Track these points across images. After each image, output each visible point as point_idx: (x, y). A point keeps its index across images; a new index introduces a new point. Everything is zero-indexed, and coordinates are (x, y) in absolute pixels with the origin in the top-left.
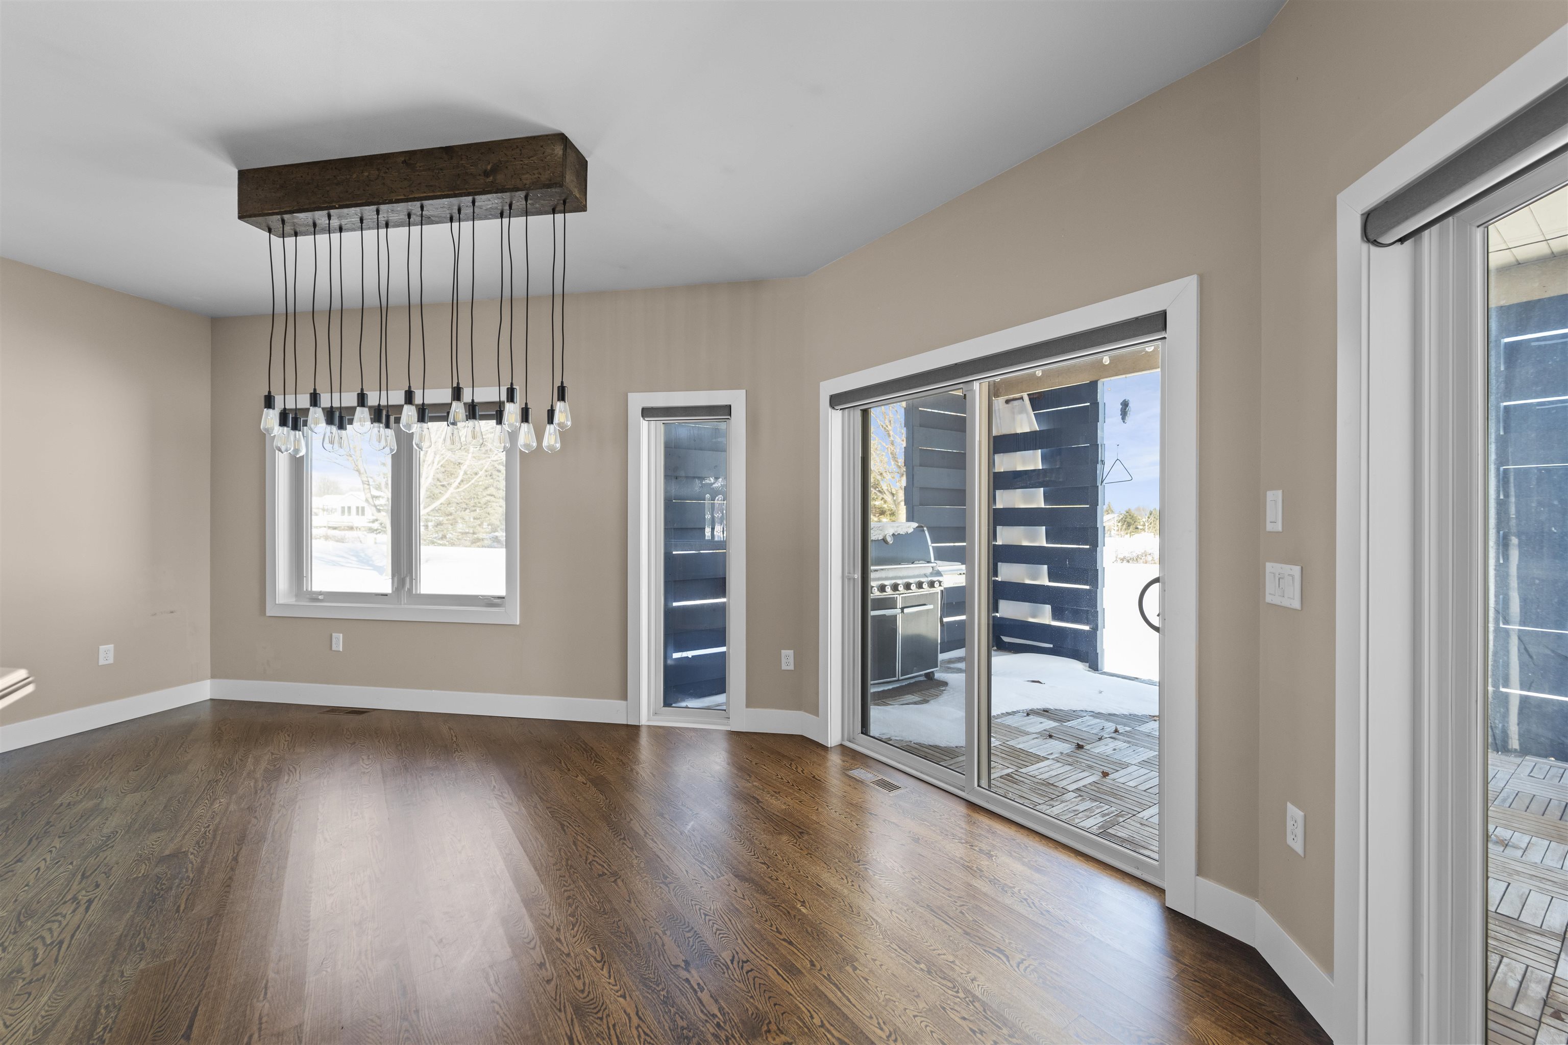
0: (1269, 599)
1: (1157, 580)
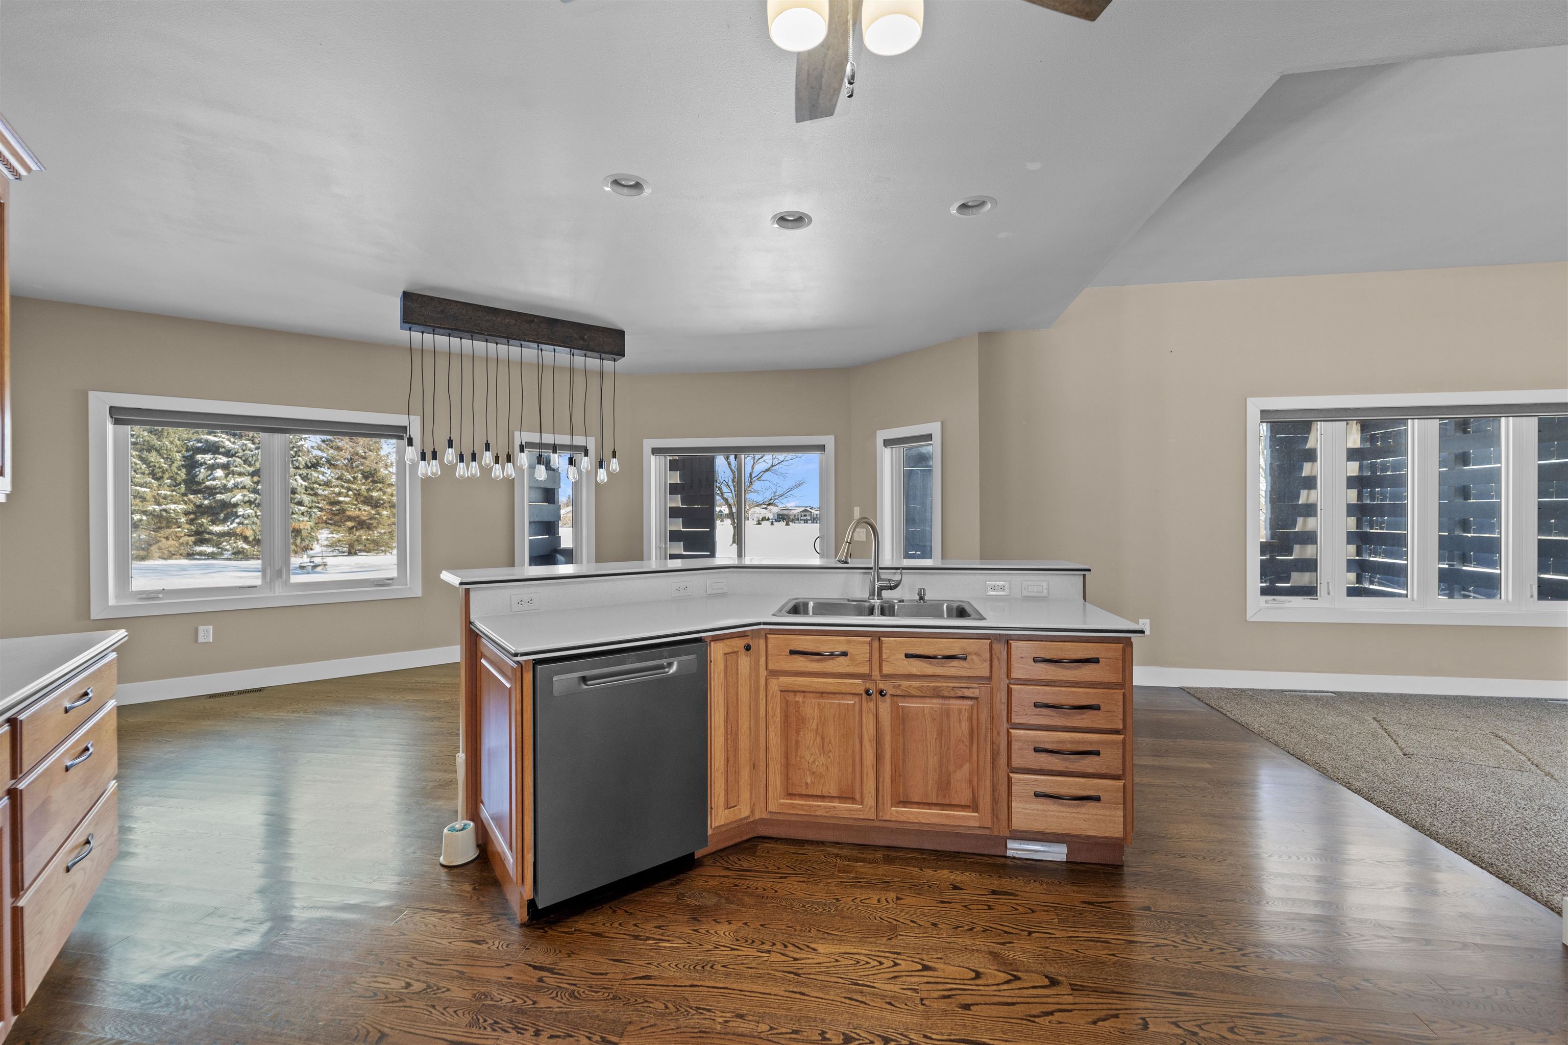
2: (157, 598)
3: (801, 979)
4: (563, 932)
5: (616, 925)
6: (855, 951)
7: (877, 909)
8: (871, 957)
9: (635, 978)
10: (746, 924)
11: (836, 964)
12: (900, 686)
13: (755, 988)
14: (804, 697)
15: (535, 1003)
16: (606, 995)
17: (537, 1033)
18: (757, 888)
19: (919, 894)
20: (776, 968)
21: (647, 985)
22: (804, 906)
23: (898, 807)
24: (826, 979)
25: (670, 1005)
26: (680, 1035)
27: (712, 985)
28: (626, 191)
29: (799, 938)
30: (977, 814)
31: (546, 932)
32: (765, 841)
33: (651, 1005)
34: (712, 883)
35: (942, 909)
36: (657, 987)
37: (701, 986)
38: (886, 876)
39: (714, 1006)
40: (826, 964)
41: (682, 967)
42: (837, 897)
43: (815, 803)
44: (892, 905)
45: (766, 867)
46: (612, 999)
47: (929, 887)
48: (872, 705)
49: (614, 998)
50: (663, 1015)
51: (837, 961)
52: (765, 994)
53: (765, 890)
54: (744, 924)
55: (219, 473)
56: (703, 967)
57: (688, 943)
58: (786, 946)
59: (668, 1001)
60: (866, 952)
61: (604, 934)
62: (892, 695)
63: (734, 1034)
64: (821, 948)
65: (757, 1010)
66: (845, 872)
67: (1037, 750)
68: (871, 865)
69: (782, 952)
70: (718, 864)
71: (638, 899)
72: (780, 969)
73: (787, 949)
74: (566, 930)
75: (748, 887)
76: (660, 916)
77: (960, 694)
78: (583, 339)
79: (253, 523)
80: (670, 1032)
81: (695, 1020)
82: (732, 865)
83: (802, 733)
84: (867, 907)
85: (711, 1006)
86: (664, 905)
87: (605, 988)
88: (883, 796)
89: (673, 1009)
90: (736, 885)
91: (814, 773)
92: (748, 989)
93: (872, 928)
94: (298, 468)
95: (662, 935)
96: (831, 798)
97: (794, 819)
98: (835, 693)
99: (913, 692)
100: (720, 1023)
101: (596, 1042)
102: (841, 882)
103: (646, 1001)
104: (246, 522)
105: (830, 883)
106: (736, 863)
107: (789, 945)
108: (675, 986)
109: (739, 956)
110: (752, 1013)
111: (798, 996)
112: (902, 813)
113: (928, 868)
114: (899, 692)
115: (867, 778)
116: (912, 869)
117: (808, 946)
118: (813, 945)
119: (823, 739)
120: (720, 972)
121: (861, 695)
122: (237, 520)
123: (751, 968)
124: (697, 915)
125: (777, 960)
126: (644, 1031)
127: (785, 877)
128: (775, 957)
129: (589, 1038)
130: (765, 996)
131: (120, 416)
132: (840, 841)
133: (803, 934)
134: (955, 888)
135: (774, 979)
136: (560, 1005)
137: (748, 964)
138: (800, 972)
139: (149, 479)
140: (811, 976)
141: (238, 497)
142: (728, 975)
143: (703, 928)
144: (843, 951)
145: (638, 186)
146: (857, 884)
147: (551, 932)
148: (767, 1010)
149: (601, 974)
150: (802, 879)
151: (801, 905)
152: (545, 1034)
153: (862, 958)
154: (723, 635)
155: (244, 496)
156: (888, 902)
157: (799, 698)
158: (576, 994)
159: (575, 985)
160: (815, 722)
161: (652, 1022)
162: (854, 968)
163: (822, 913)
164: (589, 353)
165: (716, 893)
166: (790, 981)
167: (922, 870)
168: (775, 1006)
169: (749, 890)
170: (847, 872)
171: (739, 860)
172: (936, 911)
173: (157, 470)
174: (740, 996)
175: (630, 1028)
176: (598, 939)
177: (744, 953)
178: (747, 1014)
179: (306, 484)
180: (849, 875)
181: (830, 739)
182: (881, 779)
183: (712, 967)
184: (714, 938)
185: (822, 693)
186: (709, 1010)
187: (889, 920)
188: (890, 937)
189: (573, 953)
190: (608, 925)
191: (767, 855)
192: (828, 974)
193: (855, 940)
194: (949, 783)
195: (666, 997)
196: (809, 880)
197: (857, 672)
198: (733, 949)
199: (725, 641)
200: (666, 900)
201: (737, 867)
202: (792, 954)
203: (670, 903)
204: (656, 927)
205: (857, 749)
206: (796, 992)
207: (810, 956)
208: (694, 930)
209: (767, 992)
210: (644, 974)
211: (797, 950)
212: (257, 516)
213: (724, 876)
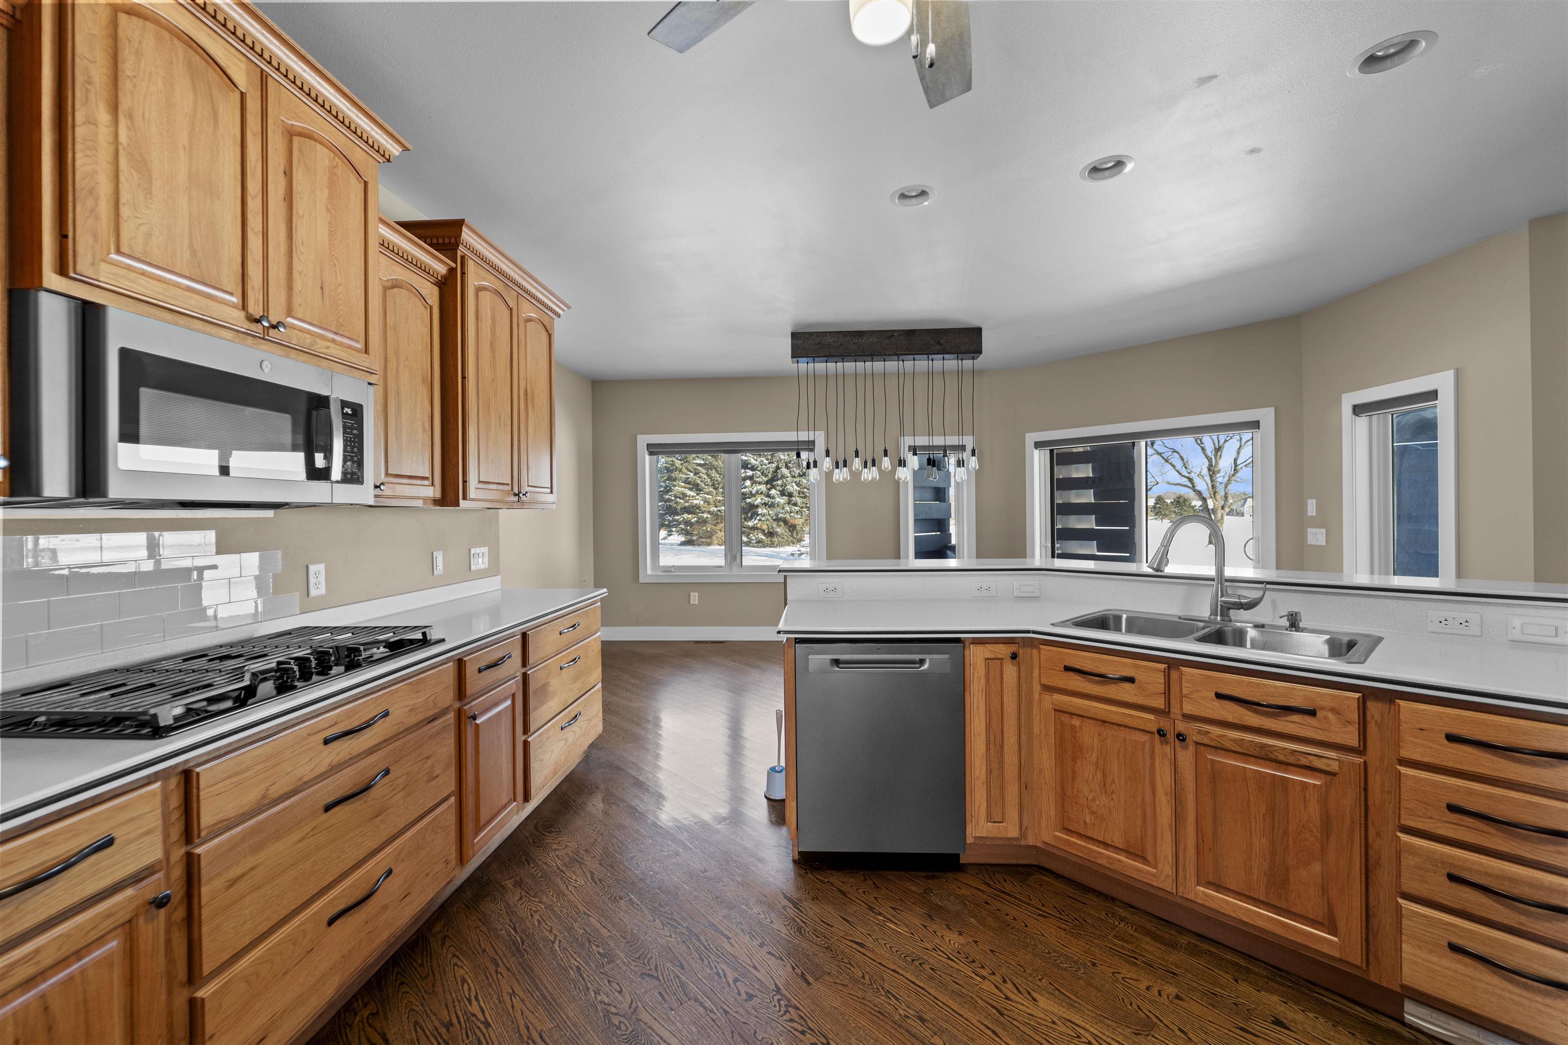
0: (1309, 543)
1: (1252, 539)
2: (670, 571)
3: (1002, 1019)
4: (818, 879)
5: (861, 891)
6: (1083, 1024)
7: (1140, 995)
8: (1098, 1039)
9: (851, 941)
10: (976, 942)
11: (1051, 1025)
12: (1208, 732)
13: (950, 1003)
14: (1083, 721)
15: (772, 922)
16: (823, 942)
17: (761, 945)
18: (1007, 915)
19: (1214, 1006)
20: (982, 996)
21: (858, 951)
22: (1049, 953)
23: (1208, 889)
24: (1029, 1034)
25: (867, 977)
26: (861, 1005)
27: (912, 979)
28: (914, 201)
29: (1025, 980)
30: (1335, 939)
31: (807, 873)
32: (1045, 873)
33: (852, 969)
34: (964, 891)
35: (1237, 1037)
36: (864, 957)
37: (902, 975)
38: (1176, 966)
39: (904, 998)
40: (1039, 1020)
41: (894, 951)
42: (1095, 961)
43: (1095, 848)
44: (1164, 999)
45: (1030, 898)
46: (825, 948)
47: (1236, 1004)
48: (1168, 749)
49: (828, 948)
50: (857, 982)
51: (1054, 1022)
52: (957, 1013)
53: (1015, 919)
54: (973, 941)
55: (748, 483)
56: (913, 960)
57: (912, 934)
58: (1005, 981)
59: (867, 973)
60: (1095, 1032)
61: (847, 894)
62: (1197, 743)
63: (907, 1031)
64: (1043, 1002)
65: (940, 1022)
66: (1122, 939)
67: (1452, 878)
68: (1163, 948)
69: (998, 985)
70: (980, 876)
71: (890, 877)
72: (985, 998)
73: (1005, 985)
74: (821, 878)
75: (999, 910)
76: (901, 900)
77: (1304, 761)
78: (939, 343)
79: (767, 520)
80: (856, 998)
81: (882, 1000)
82: (995, 883)
83: (1079, 762)
84: (1128, 988)
85: (901, 996)
86: (909, 892)
87: (825, 937)
88: (1184, 867)
89: (867, 981)
90: (987, 903)
91: (1094, 813)
92: (943, 1001)
93: (1120, 1012)
94: (794, 477)
95: (893, 917)
96: (1117, 849)
97: (1072, 858)
98: (1120, 725)
99: (1228, 745)
100: (900, 1015)
101: (797, 974)
102: (1110, 948)
103: (850, 964)
104: (763, 519)
105: (1095, 943)
106: (999, 882)
107: (1009, 981)
108: (880, 964)
109: (952, 967)
110: (934, 1023)
111: (989, 1032)
112: (1213, 898)
113: (1250, 983)
114: (1206, 741)
115: (1162, 838)
116: (1221, 973)
117: (1029, 993)
118: (1035, 995)
119: (1104, 775)
120: (926, 972)
121: (1152, 733)
122: (758, 518)
123: (957, 983)
124: (934, 912)
125: (988, 989)
126: (835, 986)
127: (1045, 917)
128: (986, 986)
129: (793, 968)
130: (956, 1015)
131: (654, 449)
132: (1136, 905)
133: (1030, 979)
134: (1277, 1022)
135: (975, 1005)
136: (787, 932)
137: (956, 978)
138: (1006, 1012)
139: (711, 489)
140: (1015, 1022)
141: (758, 501)
142: (931, 978)
143: (933, 927)
144: (1068, 1017)
145: (923, 193)
146: (1132, 959)
147: (810, 875)
148: (950, 1028)
149: (828, 925)
150: (1063, 926)
151: (1047, 951)
152: (766, 949)
153: (1087, 1035)
154: (983, 639)
155: (762, 499)
156: (1160, 995)
157: (1076, 722)
158: (802, 931)
159: (805, 923)
160: (1095, 754)
161: (846, 982)
162: (1069, 1039)
163: (1066, 969)
164: (946, 356)
165: (963, 902)
166: (990, 1015)
167: (1236, 981)
168: (961, 1029)
169: (998, 913)
170: (1126, 942)
171: (1005, 881)
172: (1227, 1036)
173: (716, 482)
174: (931, 1002)
175: (827, 978)
176: (841, 896)
177: (958, 968)
178: (928, 1021)
179: (798, 489)
180: (1126, 945)
181: (1113, 779)
182: (1182, 846)
183: (920, 964)
184: (937, 941)
185: (1104, 722)
186: (897, 999)
187: (1148, 1013)
188: (1137, 1032)
189: (817, 898)
190: (854, 888)
191: (1038, 887)
192: (1035, 1029)
193: (1089, 1013)
194: (1286, 880)
195: (868, 969)
196: (1071, 930)
197: (1147, 704)
198: (949, 958)
199: (987, 645)
200: (913, 888)
201: (999, 886)
202: (1006, 992)
203: (914, 893)
204: (891, 907)
205: (1148, 798)
206: (988, 1028)
207: (1025, 1003)
208: (923, 925)
209: (960, 1012)
210: (861, 941)
211: (1015, 991)
212: (769, 515)
213: (980, 890)
